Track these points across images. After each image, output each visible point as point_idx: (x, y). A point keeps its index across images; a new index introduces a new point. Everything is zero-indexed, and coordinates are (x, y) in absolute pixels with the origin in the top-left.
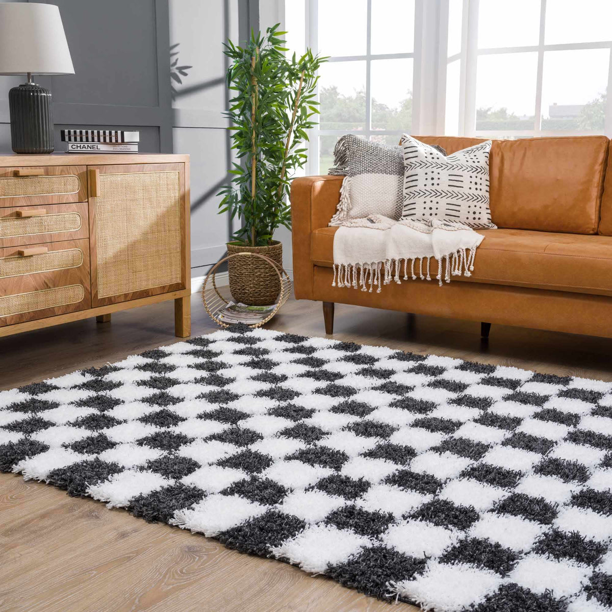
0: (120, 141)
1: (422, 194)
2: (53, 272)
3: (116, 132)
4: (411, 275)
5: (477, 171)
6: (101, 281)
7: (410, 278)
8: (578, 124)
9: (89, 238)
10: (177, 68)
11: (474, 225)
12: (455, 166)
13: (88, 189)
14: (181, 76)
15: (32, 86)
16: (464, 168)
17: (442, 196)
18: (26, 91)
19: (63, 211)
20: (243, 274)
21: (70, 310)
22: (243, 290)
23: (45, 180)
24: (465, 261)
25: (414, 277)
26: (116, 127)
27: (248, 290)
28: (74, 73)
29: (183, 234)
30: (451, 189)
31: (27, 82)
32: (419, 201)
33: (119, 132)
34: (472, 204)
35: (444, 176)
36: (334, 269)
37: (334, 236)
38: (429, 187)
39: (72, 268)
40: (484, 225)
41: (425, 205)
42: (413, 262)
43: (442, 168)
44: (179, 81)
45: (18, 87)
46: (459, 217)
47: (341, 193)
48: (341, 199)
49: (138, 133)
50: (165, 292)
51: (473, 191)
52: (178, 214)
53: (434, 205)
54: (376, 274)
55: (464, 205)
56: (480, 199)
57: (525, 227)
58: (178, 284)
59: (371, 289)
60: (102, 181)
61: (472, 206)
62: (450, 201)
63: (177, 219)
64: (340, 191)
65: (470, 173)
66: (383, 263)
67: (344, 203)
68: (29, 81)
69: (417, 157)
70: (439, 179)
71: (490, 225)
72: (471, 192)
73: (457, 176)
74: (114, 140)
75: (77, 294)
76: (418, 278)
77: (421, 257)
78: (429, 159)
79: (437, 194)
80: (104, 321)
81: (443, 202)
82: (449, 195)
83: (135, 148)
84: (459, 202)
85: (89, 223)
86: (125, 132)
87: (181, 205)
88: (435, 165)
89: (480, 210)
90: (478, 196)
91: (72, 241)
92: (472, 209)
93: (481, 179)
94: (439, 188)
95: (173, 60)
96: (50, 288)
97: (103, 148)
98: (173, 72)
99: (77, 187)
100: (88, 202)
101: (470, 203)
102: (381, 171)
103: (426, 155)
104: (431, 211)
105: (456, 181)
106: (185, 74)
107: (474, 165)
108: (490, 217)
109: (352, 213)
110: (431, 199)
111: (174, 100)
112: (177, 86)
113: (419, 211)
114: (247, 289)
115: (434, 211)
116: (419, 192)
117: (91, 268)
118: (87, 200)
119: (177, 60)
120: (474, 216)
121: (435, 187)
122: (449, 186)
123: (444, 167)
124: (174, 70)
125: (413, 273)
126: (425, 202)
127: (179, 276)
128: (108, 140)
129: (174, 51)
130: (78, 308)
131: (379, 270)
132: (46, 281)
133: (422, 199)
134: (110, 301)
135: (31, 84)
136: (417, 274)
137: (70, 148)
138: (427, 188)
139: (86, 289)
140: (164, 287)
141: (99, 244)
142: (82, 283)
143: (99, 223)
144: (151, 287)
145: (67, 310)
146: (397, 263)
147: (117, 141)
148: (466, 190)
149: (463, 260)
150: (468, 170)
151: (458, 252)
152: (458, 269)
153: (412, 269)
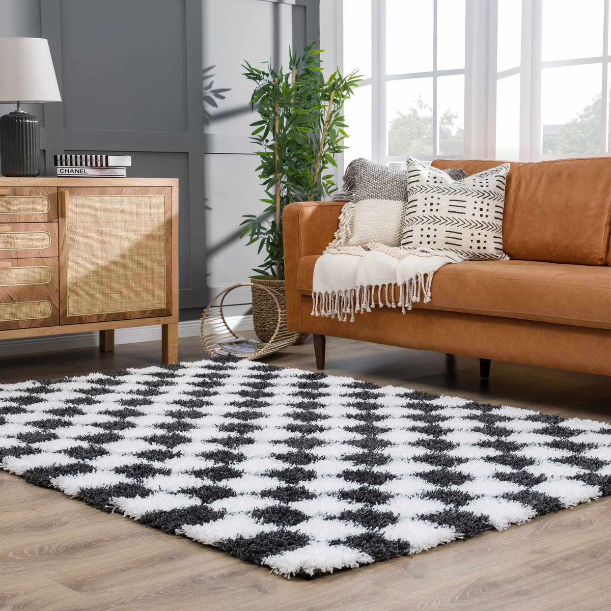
0: (104, 165)
1: (420, 220)
2: (18, 286)
3: (101, 157)
4: (378, 303)
5: (484, 196)
6: (70, 299)
7: (377, 305)
8: (558, 142)
9: (59, 257)
10: (212, 92)
11: (480, 255)
12: (458, 191)
13: (58, 211)
14: (217, 100)
15: (21, 113)
16: (469, 193)
17: (440, 223)
18: (15, 118)
19: (31, 230)
20: (263, 310)
21: (36, 324)
22: (263, 327)
23: (13, 200)
24: (423, 286)
25: (381, 305)
26: (101, 152)
27: (269, 328)
28: (61, 101)
29: (168, 258)
30: (451, 215)
31: (16, 109)
32: (416, 228)
33: (104, 156)
34: (476, 232)
35: (445, 201)
36: (313, 297)
37: (315, 263)
38: (427, 214)
39: (39, 285)
40: (491, 256)
41: (422, 233)
42: (380, 289)
43: (444, 193)
44: (215, 105)
45: (7, 115)
46: (461, 246)
47: (340, 220)
48: (339, 226)
49: (130, 157)
50: (145, 317)
51: (477, 217)
52: (163, 238)
53: (431, 232)
54: (349, 301)
55: (466, 233)
56: (485, 226)
57: (538, 258)
58: (162, 310)
59: (345, 318)
60: (72, 203)
61: (476, 234)
62: (449, 228)
63: (162, 244)
64: (339, 218)
65: (476, 199)
66: (355, 290)
67: (341, 230)
68: (18, 109)
69: (418, 181)
70: (438, 204)
71: (500, 256)
72: (474, 218)
73: (459, 201)
74: (99, 165)
75: (44, 310)
76: (385, 306)
77: (387, 284)
78: (431, 183)
79: (436, 220)
80: (106, 351)
81: (442, 229)
82: (449, 221)
83: (123, 172)
84: (460, 229)
85: (59, 243)
86: (109, 157)
87: (167, 229)
88: (436, 189)
89: (485, 239)
90: (483, 224)
91: (39, 258)
92: (476, 237)
93: (488, 204)
94: (438, 215)
95: (207, 82)
96: (14, 302)
97: (90, 172)
98: (207, 95)
99: (46, 207)
100: (58, 222)
101: (473, 231)
102: (385, 197)
103: (428, 179)
104: (429, 239)
105: (457, 207)
106: (222, 98)
107: (481, 190)
108: (501, 247)
109: (351, 241)
110: (429, 226)
111: (208, 124)
112: (211, 109)
113: (416, 239)
114: (267, 326)
115: (431, 239)
116: (417, 218)
117: (61, 286)
118: (57, 220)
119: (212, 83)
120: (478, 245)
121: (434, 213)
122: (449, 211)
123: (446, 191)
124: (208, 93)
125: (380, 301)
126: (422, 230)
127: (164, 301)
128: (94, 165)
129: (209, 73)
130: (44, 324)
131: (352, 298)
132: (11, 294)
133: (420, 226)
134: (80, 320)
135: (20, 111)
136: (383, 301)
137: (59, 172)
138: (424, 214)
139: (53, 305)
140: (145, 312)
141: (69, 263)
142: (49, 299)
143: (69, 243)
144: (128, 310)
145: (32, 324)
146: (365, 290)
147: (102, 165)
148: (468, 217)
149: (421, 285)
150: (473, 195)
151: (417, 277)
152: (417, 296)
153: (379, 296)
